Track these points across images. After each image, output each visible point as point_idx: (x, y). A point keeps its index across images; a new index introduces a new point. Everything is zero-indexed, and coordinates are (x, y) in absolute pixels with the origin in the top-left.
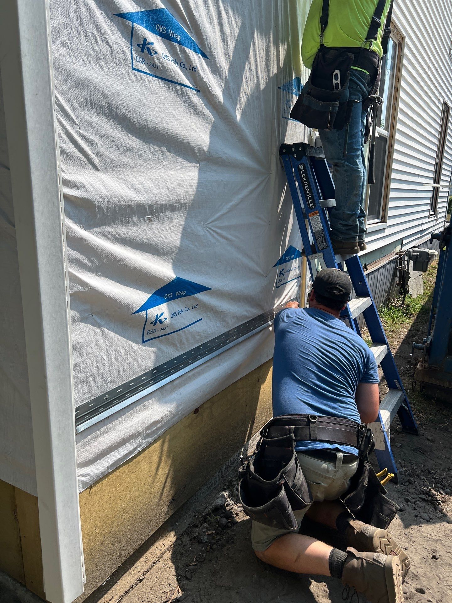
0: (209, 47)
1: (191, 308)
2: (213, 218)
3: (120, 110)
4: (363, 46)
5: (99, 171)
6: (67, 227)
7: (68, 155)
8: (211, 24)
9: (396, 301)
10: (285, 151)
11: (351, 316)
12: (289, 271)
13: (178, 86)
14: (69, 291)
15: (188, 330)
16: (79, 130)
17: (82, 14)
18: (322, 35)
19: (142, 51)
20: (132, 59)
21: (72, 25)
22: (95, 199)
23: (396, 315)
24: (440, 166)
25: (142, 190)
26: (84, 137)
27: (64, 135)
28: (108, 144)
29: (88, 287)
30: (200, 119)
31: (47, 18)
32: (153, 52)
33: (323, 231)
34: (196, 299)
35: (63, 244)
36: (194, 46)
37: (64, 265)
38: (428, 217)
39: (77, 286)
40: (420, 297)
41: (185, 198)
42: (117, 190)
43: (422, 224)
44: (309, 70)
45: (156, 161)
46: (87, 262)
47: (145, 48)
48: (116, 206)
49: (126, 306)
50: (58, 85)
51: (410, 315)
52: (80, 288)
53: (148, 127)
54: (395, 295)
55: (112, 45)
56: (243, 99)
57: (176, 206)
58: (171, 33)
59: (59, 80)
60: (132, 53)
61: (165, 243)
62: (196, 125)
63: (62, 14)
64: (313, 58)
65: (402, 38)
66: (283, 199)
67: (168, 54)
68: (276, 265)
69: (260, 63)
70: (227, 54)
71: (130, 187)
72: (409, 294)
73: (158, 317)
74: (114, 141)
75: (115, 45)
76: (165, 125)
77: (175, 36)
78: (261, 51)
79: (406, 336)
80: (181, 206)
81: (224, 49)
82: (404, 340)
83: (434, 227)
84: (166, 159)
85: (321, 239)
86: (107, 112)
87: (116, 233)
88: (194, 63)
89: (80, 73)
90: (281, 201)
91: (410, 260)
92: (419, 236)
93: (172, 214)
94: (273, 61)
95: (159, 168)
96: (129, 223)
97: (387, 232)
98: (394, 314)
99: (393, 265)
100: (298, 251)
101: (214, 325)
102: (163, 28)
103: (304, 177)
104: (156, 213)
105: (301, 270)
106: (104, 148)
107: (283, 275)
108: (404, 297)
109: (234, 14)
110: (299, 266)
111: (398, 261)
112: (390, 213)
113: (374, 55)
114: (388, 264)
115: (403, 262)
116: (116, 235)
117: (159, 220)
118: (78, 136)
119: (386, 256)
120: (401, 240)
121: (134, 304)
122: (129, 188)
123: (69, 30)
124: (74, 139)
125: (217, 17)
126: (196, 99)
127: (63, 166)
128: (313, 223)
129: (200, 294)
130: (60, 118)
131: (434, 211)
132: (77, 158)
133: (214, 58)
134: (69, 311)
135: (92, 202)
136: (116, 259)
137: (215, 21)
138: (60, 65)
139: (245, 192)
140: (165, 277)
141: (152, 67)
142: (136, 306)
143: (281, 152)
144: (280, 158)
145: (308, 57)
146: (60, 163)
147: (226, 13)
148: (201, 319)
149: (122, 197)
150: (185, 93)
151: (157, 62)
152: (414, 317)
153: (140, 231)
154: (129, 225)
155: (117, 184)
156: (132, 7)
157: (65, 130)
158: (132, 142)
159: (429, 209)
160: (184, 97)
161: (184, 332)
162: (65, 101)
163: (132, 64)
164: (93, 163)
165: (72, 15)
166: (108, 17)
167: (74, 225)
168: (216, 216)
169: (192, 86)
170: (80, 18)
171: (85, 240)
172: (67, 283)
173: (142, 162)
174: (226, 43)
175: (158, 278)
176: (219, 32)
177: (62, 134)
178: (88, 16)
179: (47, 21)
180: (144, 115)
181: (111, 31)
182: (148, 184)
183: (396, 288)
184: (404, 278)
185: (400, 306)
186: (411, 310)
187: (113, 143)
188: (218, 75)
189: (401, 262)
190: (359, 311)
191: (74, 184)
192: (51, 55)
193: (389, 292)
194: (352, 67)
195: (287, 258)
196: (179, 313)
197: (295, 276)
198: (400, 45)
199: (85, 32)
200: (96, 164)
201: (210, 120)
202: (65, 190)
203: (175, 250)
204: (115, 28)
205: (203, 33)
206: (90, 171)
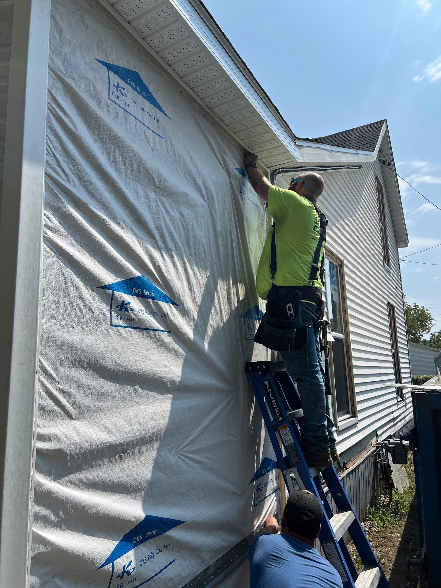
0: (178, 297)
1: (163, 548)
2: (185, 444)
3: (98, 361)
4: (307, 285)
5: (73, 420)
6: (36, 482)
7: (45, 410)
8: (179, 279)
9: (383, 499)
10: (250, 368)
11: (335, 538)
12: (266, 485)
13: (151, 332)
14: (31, 554)
15: (159, 578)
16: (58, 385)
17: (69, 292)
18: (273, 278)
19: (120, 310)
20: (111, 318)
21: (60, 301)
22: (67, 448)
23: (386, 517)
24: (397, 355)
25: (114, 430)
26: (62, 391)
27: (43, 392)
28: (84, 393)
29: (51, 546)
30: (171, 355)
31: (39, 300)
32: (129, 310)
33: (294, 445)
34: (168, 537)
35: (30, 502)
36: (165, 299)
37: (29, 525)
38: (397, 404)
39: (40, 547)
40: (407, 491)
41: (156, 430)
42: (90, 435)
43: (392, 412)
44: (266, 301)
45: (129, 400)
46: (53, 516)
47: (123, 308)
48: (88, 451)
49: (91, 561)
50: (43, 351)
51: (401, 515)
52: (42, 549)
53: (123, 371)
54: (381, 491)
55: (94, 311)
56: (210, 331)
57: (147, 439)
58: (146, 293)
59: (44, 347)
60: (111, 313)
61: (135, 479)
62: (168, 361)
63: (52, 295)
64: (267, 293)
65: (341, 261)
66: (253, 412)
67: (143, 308)
68: (252, 481)
69: (223, 301)
70: (194, 299)
71: (103, 429)
72: (395, 489)
73: (126, 567)
74: (90, 390)
75: (97, 311)
76: (139, 366)
77: (149, 294)
78: (223, 292)
79: (401, 543)
80: (153, 438)
81: (191, 296)
82: (399, 548)
83: (405, 413)
84: (139, 396)
85: (293, 453)
86: (86, 365)
87: (86, 478)
88: (165, 311)
89: (63, 338)
90: (251, 415)
91: (388, 453)
92: (392, 424)
93: (143, 448)
94: (234, 297)
95: (132, 406)
96: (100, 465)
97: (360, 426)
98: (384, 515)
99: (372, 459)
100: (274, 461)
101: (188, 566)
102: (139, 290)
103: (270, 392)
104: (127, 450)
105: (278, 481)
106: (80, 398)
107: (261, 490)
108: (391, 493)
109: (198, 269)
110: (276, 478)
111: (376, 455)
112: (359, 407)
113: (317, 290)
114: (367, 459)
115: (381, 454)
116: (86, 481)
117: (130, 457)
118: (56, 392)
119: (363, 451)
120: (375, 432)
121: (99, 557)
122: (102, 431)
123: (58, 305)
124: (52, 394)
125: (184, 274)
126: (167, 339)
127: (39, 422)
128: (283, 436)
129: (172, 530)
130: (41, 378)
131: (402, 397)
132: (53, 412)
133: (183, 304)
134: (29, 577)
135: (64, 452)
136: (83, 508)
137: (183, 277)
138: (46, 334)
139: (215, 413)
140: (135, 518)
141: (128, 321)
142: (102, 559)
143: (247, 370)
144: (246, 375)
145: (264, 292)
146: (37, 419)
147: (192, 270)
148: (174, 561)
149: (94, 442)
150: (158, 336)
151: (133, 316)
152: (404, 516)
153: (110, 472)
154: (100, 468)
155: (90, 429)
156: (113, 279)
157: (45, 388)
158: (108, 386)
159: (396, 396)
160: (157, 339)
161: (155, 581)
162: (48, 363)
163: (111, 322)
164: (69, 413)
165: (61, 294)
166: (92, 290)
167: (44, 478)
168: (188, 441)
169: (163, 329)
170: (68, 295)
171: (53, 493)
172: (29, 545)
173: (116, 403)
174: (192, 291)
175: (127, 520)
176: (187, 284)
177: (41, 392)
178: (75, 292)
179: (39, 302)
180: (120, 362)
181: (94, 300)
182: (121, 423)
183: (380, 484)
184: (387, 471)
185: (388, 504)
186: (401, 508)
187: (89, 391)
188: (187, 317)
189: (379, 455)
190: (342, 530)
191: (48, 437)
192: (39, 327)
193: (374, 489)
194: (301, 301)
195: (263, 471)
196: (149, 558)
197: (273, 489)
198: (340, 266)
199: (71, 305)
200: (71, 414)
201: (181, 354)
202: (38, 445)
203: (145, 485)
204: (97, 297)
205: (173, 288)
206: (65, 422)
